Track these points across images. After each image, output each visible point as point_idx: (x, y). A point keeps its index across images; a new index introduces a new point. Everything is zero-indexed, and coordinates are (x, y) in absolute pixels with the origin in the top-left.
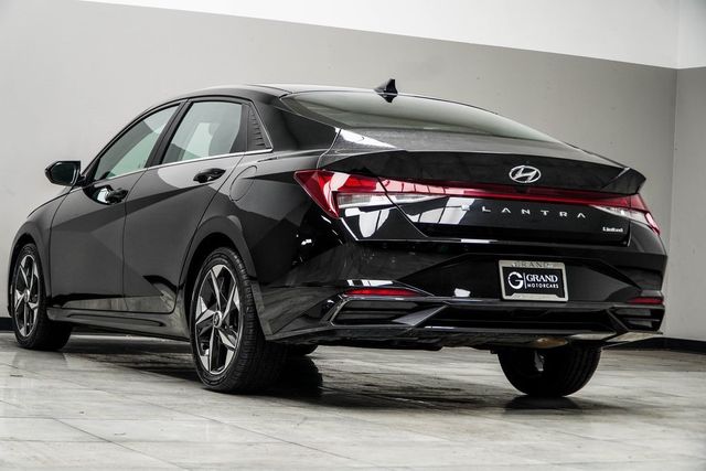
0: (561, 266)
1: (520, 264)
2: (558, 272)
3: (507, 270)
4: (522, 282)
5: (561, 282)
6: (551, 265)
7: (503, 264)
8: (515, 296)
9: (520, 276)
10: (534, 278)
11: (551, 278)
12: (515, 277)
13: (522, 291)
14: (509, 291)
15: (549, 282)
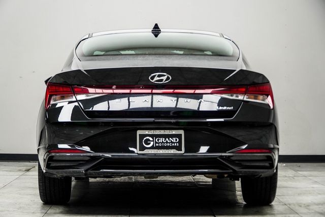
0: (182, 132)
2: (179, 136)
3: (142, 136)
4: (152, 143)
5: (180, 142)
6: (174, 132)
8: (146, 152)
9: (151, 139)
10: (162, 140)
11: (174, 140)
12: (148, 140)
13: (152, 148)
14: (142, 148)
15: (172, 142)
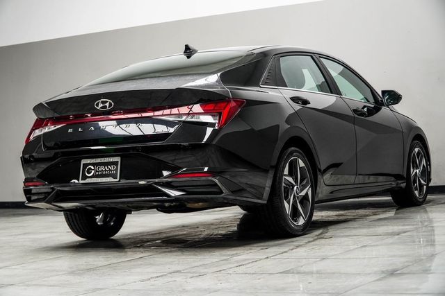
0: (118, 159)
1: (93, 161)
2: (115, 163)
3: (86, 165)
4: (93, 172)
5: (117, 169)
6: (111, 160)
7: (84, 161)
8: (88, 181)
9: (93, 168)
10: (101, 168)
11: (111, 168)
12: (90, 169)
13: (93, 177)
14: (85, 177)
15: (110, 170)
